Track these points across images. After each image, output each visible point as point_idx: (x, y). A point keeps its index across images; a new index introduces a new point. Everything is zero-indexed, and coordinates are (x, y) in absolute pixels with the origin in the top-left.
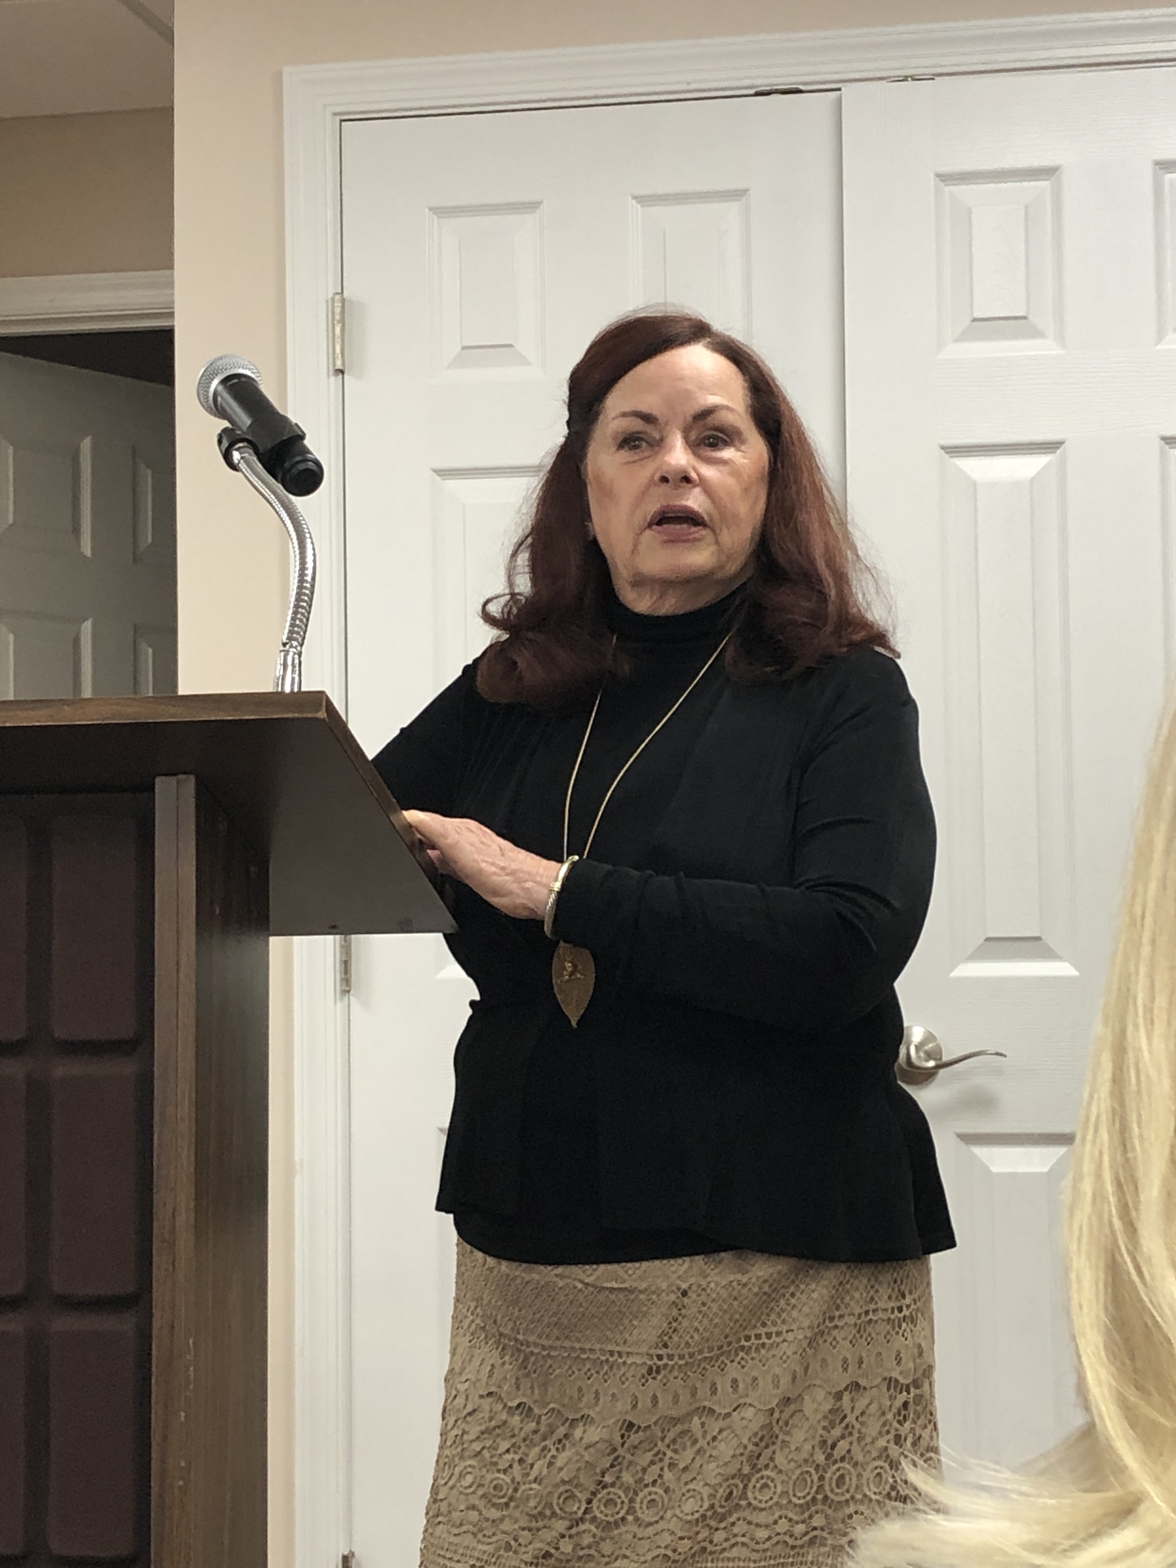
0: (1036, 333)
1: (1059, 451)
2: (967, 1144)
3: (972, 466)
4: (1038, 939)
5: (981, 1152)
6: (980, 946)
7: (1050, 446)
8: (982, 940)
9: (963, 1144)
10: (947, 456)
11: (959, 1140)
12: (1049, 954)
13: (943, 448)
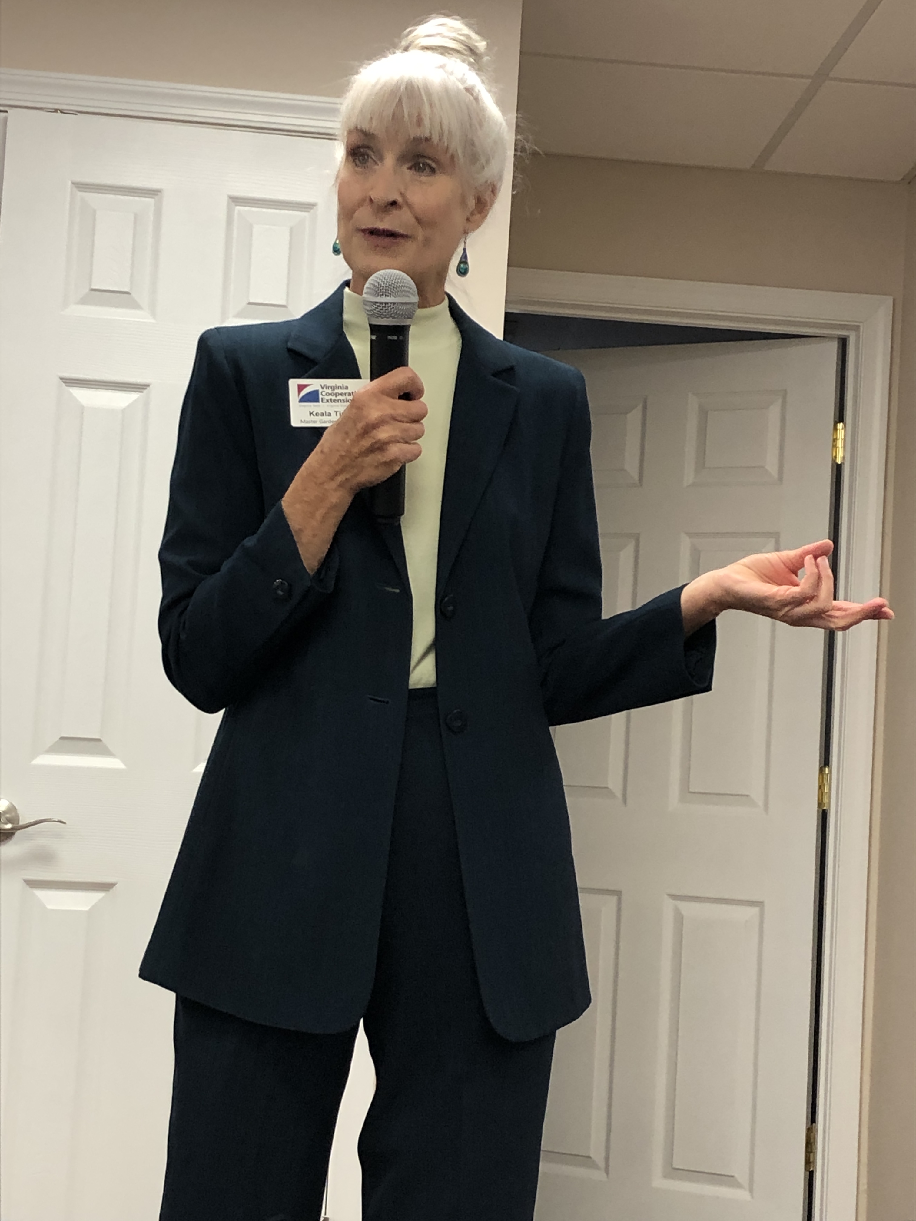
0: (135, 305)
1: (145, 391)
2: (31, 887)
3: (81, 394)
4: (99, 740)
5: (41, 894)
6: (56, 742)
7: (140, 387)
8: (57, 739)
9: (28, 887)
10: (64, 384)
11: (25, 884)
12: (106, 752)
13: (61, 379)
